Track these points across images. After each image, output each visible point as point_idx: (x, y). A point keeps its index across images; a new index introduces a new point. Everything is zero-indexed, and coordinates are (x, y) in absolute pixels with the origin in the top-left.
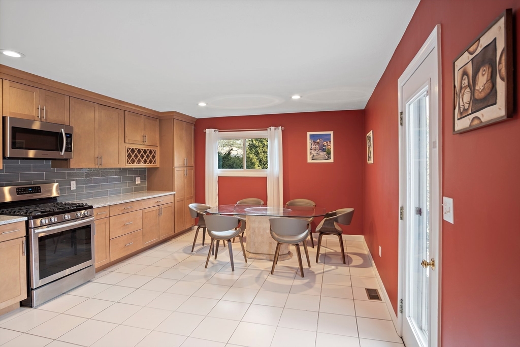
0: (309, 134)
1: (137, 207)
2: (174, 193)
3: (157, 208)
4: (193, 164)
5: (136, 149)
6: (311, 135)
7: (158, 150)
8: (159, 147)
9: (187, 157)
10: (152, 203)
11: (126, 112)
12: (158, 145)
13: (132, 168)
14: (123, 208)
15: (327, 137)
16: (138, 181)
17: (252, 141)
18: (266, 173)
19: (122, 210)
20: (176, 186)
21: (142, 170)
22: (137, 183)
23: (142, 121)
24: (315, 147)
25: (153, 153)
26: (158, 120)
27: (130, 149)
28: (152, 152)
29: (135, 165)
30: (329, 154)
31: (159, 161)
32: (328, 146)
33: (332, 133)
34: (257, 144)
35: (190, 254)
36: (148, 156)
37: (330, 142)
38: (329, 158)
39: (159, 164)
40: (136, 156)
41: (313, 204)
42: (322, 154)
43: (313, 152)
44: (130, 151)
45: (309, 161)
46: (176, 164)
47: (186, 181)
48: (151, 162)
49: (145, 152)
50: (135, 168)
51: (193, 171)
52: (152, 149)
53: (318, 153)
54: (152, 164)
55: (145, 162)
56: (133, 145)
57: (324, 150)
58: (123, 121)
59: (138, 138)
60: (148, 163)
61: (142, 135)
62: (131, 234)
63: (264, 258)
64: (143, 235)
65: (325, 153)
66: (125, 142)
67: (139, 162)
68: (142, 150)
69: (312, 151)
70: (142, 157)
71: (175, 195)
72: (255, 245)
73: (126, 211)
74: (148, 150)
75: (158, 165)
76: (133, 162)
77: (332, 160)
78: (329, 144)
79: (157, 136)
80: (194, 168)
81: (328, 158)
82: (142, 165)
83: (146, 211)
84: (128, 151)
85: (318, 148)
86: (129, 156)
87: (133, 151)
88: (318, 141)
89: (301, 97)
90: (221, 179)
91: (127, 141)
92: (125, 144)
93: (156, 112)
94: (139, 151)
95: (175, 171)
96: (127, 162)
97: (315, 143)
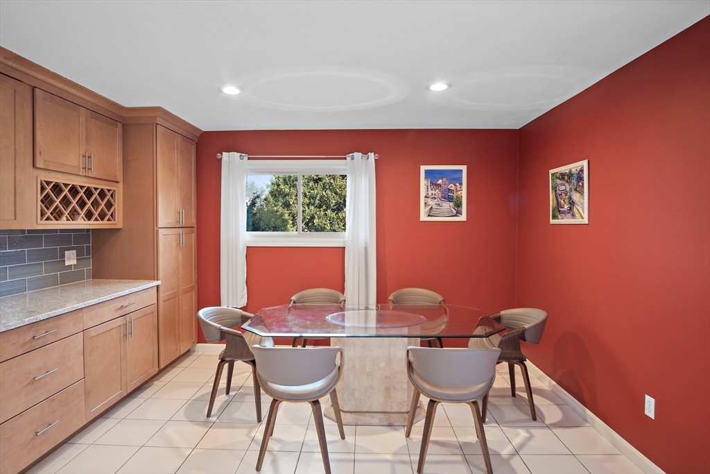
0: (423, 168)
1: (68, 327)
2: (158, 283)
3: (119, 322)
4: (193, 221)
5: (66, 185)
6: (427, 172)
7: (119, 190)
8: (121, 184)
9: (183, 207)
10: (108, 313)
11: (38, 92)
12: (120, 179)
13: (55, 231)
14: (29, 337)
15: (456, 176)
16: (71, 259)
17: (278, 185)
18: (342, 240)
19: (24, 344)
20: (161, 268)
21: (81, 235)
22: (67, 263)
23: (82, 120)
24: (434, 192)
25: (109, 196)
26: (120, 125)
27: (48, 183)
28: (106, 195)
29: (64, 224)
30: (458, 205)
31: (121, 215)
32: (457, 191)
33: (464, 168)
34: (287, 190)
35: (205, 423)
36: (95, 204)
37: (461, 184)
38: (459, 213)
39: (121, 220)
40: (66, 202)
41: (440, 298)
42: (447, 206)
43: (432, 203)
44: (48, 189)
45: (423, 217)
46: (162, 222)
47: (180, 256)
48: (102, 216)
49: (89, 193)
50: (62, 231)
51: (194, 236)
52: (105, 188)
53: (439, 205)
54: (105, 221)
55: (89, 215)
56: (58, 175)
57: (450, 199)
58: (28, 112)
59: (73, 159)
60: (96, 220)
61: (82, 152)
62: (54, 400)
63: (376, 421)
64: (87, 393)
65: (452, 204)
66: (34, 166)
67: (73, 215)
68: (82, 187)
69: (429, 200)
70: (82, 204)
71: (161, 288)
72: (353, 395)
73: (39, 343)
74: (96, 189)
75: (118, 223)
76: (58, 215)
77: (463, 218)
78: (459, 189)
79: (118, 160)
80: (195, 230)
81: (457, 212)
82: (81, 223)
83: (93, 332)
84: (43, 189)
85: (440, 195)
86: (47, 201)
87: (57, 188)
88: (440, 181)
89: (450, 85)
90: (252, 253)
91: (40, 164)
92: (36, 171)
93: (115, 104)
94: (74, 191)
95: (161, 237)
96: (42, 215)
97: (434, 185)
